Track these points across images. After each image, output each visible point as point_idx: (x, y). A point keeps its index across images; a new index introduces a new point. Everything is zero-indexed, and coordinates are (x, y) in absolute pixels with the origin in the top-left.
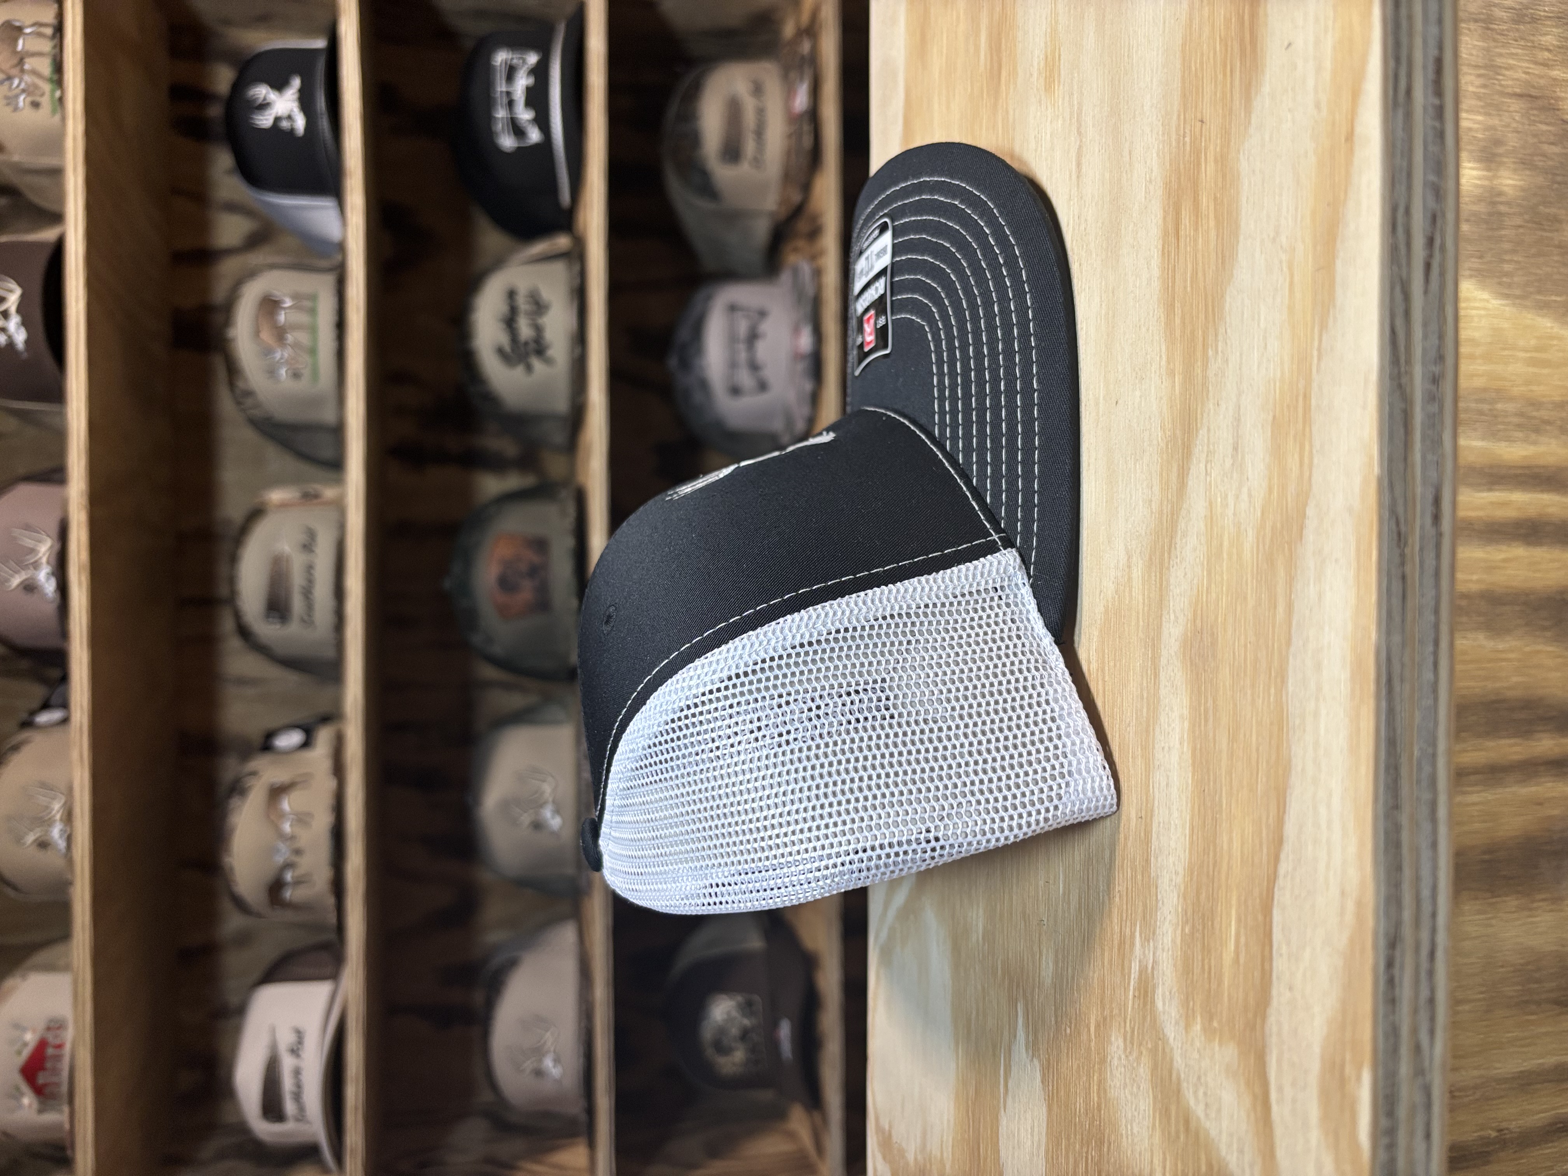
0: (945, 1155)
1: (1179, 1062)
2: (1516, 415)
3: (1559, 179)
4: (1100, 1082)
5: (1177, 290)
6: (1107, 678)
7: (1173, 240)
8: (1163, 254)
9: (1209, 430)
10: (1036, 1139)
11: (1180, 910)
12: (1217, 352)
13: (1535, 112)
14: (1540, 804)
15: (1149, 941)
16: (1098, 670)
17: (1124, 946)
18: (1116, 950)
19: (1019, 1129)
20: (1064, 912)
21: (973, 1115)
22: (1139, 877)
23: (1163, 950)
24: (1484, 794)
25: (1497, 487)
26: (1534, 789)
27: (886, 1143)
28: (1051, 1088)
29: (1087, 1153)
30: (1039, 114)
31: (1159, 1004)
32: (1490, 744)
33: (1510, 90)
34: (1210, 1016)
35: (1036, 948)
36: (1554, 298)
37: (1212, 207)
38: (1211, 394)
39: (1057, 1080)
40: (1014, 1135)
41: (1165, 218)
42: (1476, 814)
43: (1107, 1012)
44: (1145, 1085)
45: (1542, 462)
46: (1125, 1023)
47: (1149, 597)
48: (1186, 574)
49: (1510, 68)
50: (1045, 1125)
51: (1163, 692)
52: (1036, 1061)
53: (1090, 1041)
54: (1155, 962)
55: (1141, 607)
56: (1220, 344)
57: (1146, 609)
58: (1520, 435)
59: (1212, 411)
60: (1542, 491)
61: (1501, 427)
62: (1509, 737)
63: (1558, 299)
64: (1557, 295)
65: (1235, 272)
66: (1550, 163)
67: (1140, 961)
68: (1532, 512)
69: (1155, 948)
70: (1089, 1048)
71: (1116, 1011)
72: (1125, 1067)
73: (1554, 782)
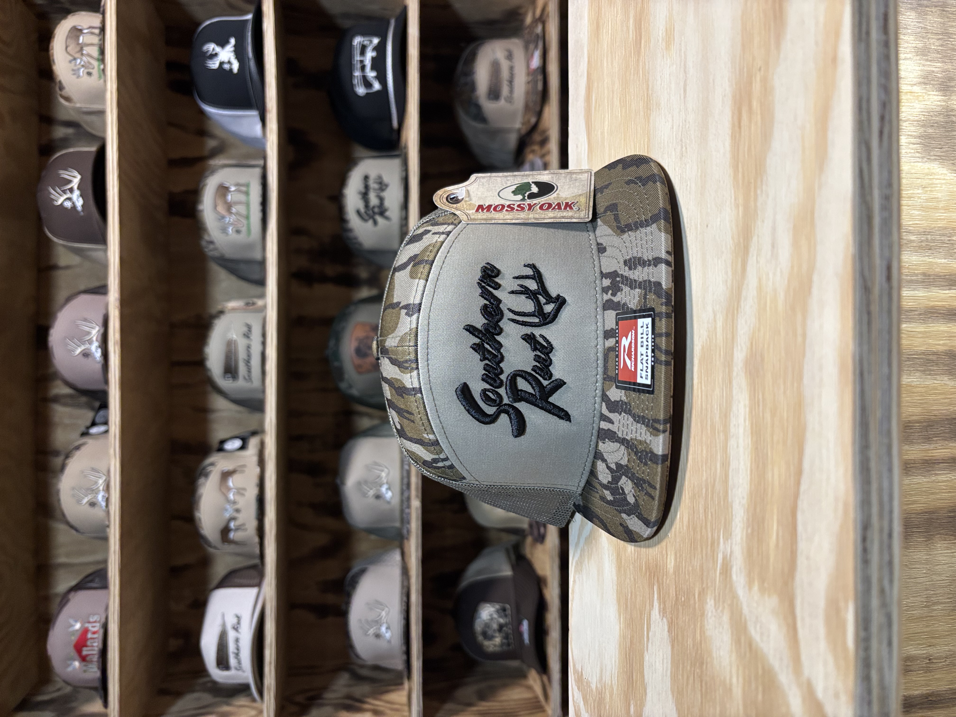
0: (613, 682)
1: (745, 610)
4: (701, 627)
5: (739, 157)
6: (703, 388)
7: (737, 129)
9: (758, 237)
10: (665, 665)
11: (745, 519)
12: (762, 191)
15: (728, 540)
17: (714, 544)
18: (709, 547)
19: (655, 662)
20: (680, 528)
21: (629, 656)
22: (722, 503)
23: (736, 544)
27: (580, 679)
28: (673, 634)
29: (694, 671)
30: (663, 63)
31: (734, 577)
34: (762, 580)
35: (664, 552)
37: (759, 108)
38: (759, 216)
39: (677, 629)
40: (653, 666)
41: (733, 117)
43: (704, 586)
44: (726, 626)
46: (715, 590)
47: (726, 337)
48: (746, 322)
50: (670, 657)
51: (735, 392)
52: (665, 620)
53: (695, 603)
54: (731, 552)
55: (722, 344)
56: (764, 186)
57: (725, 344)
59: (760, 226)
65: (772, 144)
67: (723, 553)
69: (732, 544)
70: (694, 609)
71: (709, 584)
72: (715, 616)
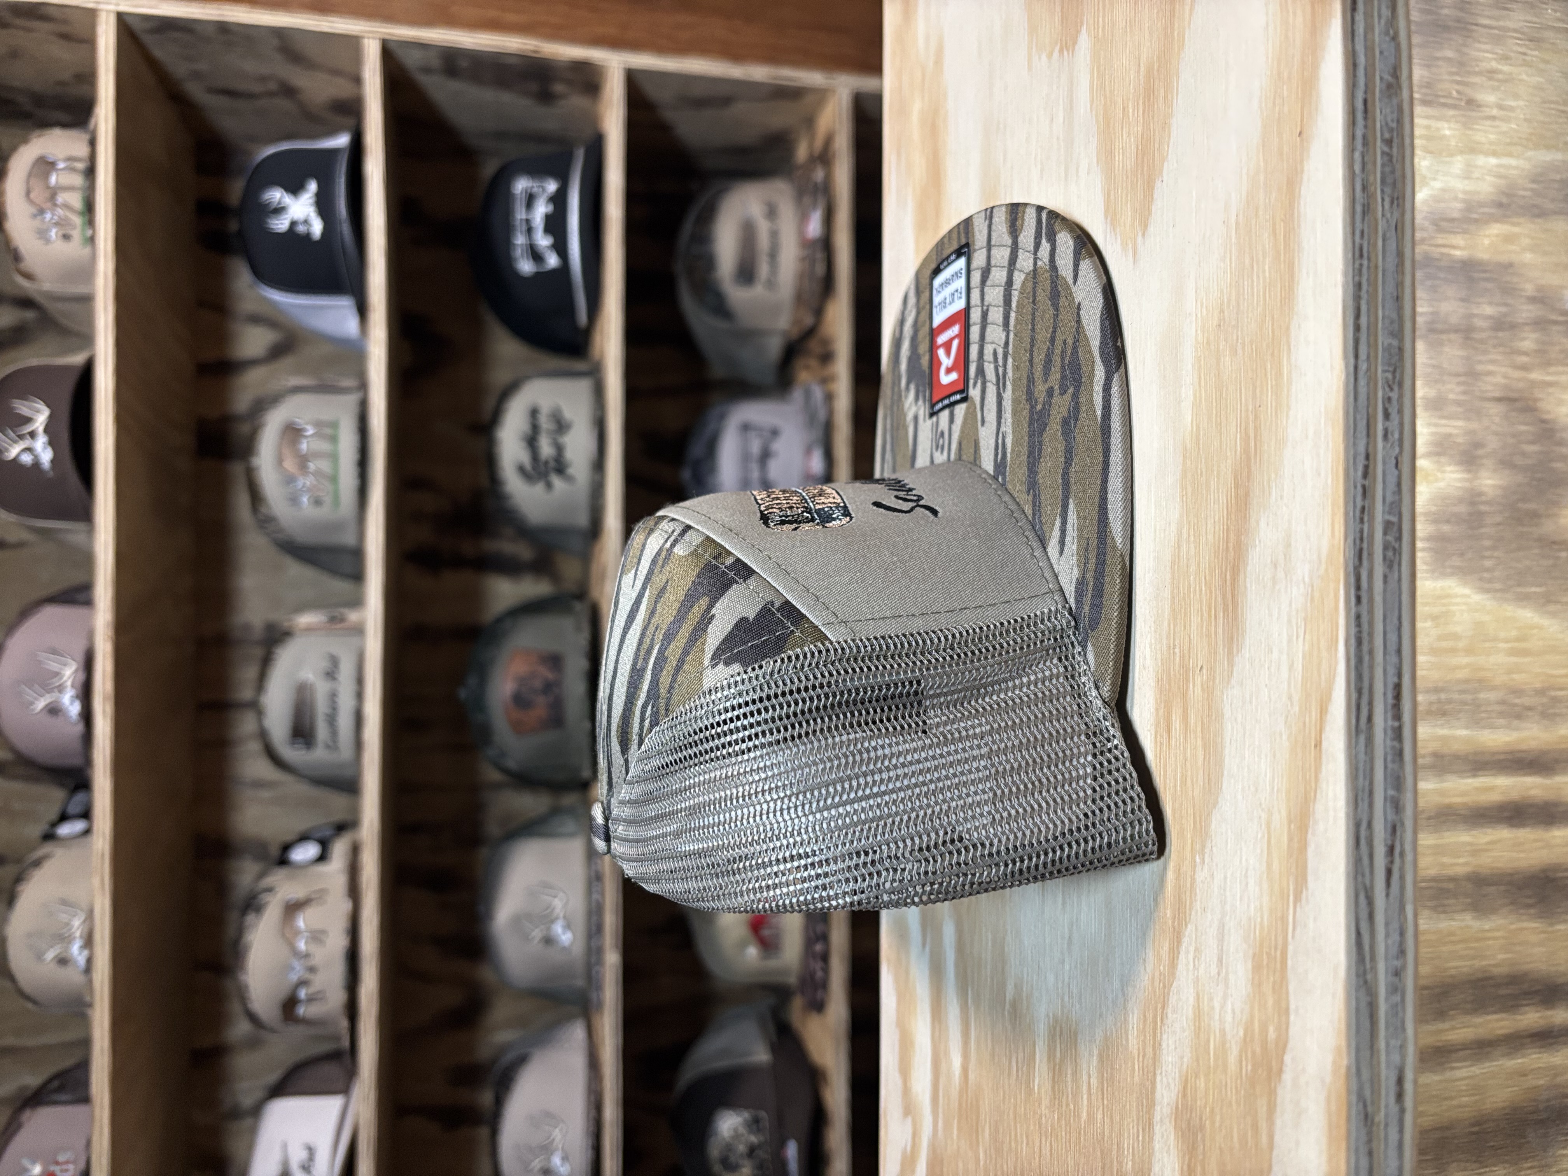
2: (1498, 703)
3: (1539, 475)
5: (1168, 782)
7: (1165, 735)
8: (1156, 742)
9: (1196, 929)
12: (1204, 863)
13: (1514, 414)
14: (1525, 1075)
16: (1098, 1087)
24: (1473, 1069)
25: (1480, 773)
26: (1520, 1061)
32: (1478, 1020)
33: (1490, 395)
36: (1533, 589)
37: (1199, 729)
38: (1198, 897)
41: (1157, 710)
42: (1464, 1088)
45: (1524, 747)
47: (1144, 1049)
48: (1176, 1048)
49: (1490, 373)
51: (1157, 1146)
55: (1135, 1052)
56: (1206, 856)
57: (1141, 1059)
58: (1502, 721)
59: (1199, 914)
60: (1525, 775)
61: (1483, 715)
62: (1495, 1012)
63: (1538, 590)
64: (1537, 586)
65: (1219, 799)
66: (1529, 462)
68: (1515, 795)
73: (1540, 1053)
